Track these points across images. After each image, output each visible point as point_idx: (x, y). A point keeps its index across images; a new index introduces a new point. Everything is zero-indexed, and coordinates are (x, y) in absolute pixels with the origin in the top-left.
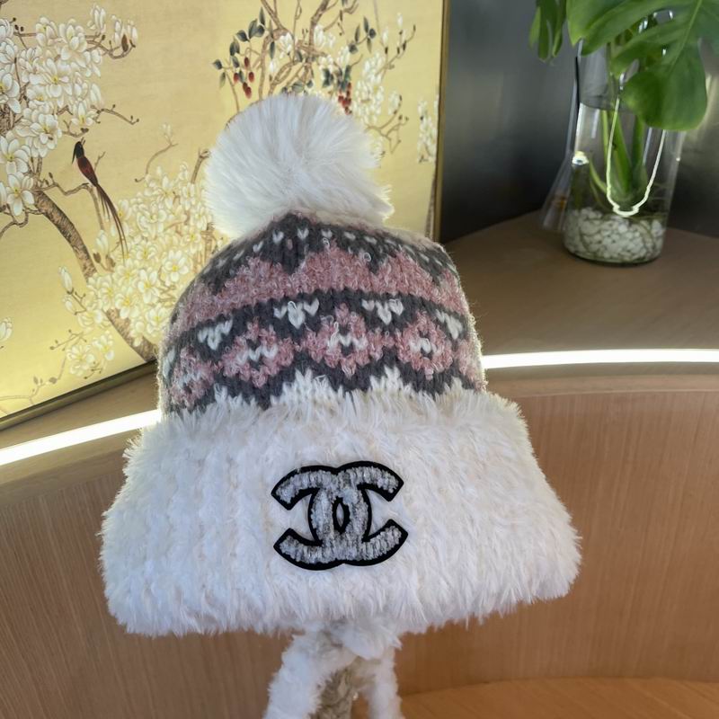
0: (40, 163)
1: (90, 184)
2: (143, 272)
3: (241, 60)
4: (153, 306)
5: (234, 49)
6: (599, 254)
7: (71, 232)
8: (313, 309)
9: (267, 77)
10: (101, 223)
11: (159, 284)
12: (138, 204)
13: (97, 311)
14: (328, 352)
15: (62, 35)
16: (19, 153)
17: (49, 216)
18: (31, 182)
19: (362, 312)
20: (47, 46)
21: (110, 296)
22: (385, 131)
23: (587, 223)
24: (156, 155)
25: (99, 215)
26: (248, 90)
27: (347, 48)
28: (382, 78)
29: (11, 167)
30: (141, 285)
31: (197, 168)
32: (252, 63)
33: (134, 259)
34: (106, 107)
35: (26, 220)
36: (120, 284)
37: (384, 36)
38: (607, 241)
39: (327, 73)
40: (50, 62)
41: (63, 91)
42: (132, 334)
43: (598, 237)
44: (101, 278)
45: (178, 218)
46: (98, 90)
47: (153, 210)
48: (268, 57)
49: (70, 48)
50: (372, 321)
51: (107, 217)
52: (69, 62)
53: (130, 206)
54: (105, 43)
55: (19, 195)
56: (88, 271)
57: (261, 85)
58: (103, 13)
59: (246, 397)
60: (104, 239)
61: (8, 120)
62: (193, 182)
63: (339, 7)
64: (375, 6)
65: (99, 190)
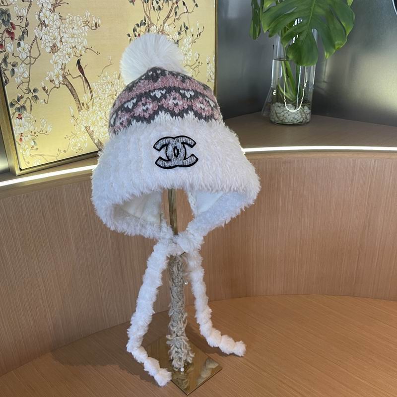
0: (65, 66)
1: (82, 76)
2: (99, 112)
3: (137, 34)
4: (103, 127)
5: (134, 30)
6: (284, 121)
7: (74, 93)
8: (164, 92)
10: (85, 90)
11: (105, 118)
12: (99, 85)
13: (82, 126)
14: (169, 105)
15: (75, 20)
16: (59, 61)
17: (67, 86)
18: (62, 72)
19: (181, 94)
20: (70, 24)
21: (87, 121)
22: (193, 67)
23: (278, 108)
24: (106, 67)
27: (177, 33)
28: (191, 45)
29: (56, 67)
30: (98, 118)
32: (141, 36)
33: (96, 106)
34: (89, 47)
35: (59, 87)
36: (91, 115)
37: (191, 30)
38: (286, 115)
40: (71, 29)
41: (74, 40)
42: (94, 137)
43: (283, 113)
44: (84, 112)
45: (113, 92)
46: (86, 41)
47: (104, 88)
48: (147, 34)
49: (77, 25)
50: (184, 96)
51: (87, 89)
52: (77, 30)
53: (96, 86)
54: (89, 24)
55: (58, 77)
56: (80, 109)
58: (89, 14)
59: (142, 122)
60: (86, 97)
61: (56, 49)
62: (119, 79)
63: (174, 17)
64: (188, 18)
65: (85, 78)
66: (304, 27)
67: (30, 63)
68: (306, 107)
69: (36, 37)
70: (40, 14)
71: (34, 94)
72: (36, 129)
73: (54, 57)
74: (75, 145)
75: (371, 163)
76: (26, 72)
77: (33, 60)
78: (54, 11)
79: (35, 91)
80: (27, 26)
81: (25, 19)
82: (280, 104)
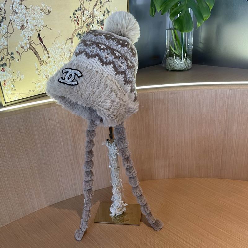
0: (30, 37)
1: (41, 43)
2: (54, 66)
3: (76, 17)
5: (74, 14)
6: (174, 68)
7: (37, 55)
9: (83, 21)
10: (44, 53)
12: (53, 49)
13: (43, 75)
15: (35, 9)
16: (26, 35)
17: (32, 50)
18: (28, 42)
20: (32, 11)
21: (46, 72)
24: (57, 38)
25: (44, 51)
26: (78, 24)
27: (102, 15)
29: (24, 38)
30: (54, 70)
31: (66, 42)
32: (79, 17)
33: (52, 63)
34: (45, 26)
35: (27, 51)
36: (49, 68)
37: (112, 13)
38: (176, 65)
39: (98, 21)
40: (33, 15)
41: (35, 21)
43: (173, 64)
44: (44, 66)
45: (62, 54)
46: (43, 22)
47: (56, 51)
48: (82, 16)
49: (37, 12)
51: (45, 51)
52: (37, 15)
53: (51, 50)
54: (45, 11)
56: (41, 65)
57: (81, 23)
58: (44, 4)
60: (45, 57)
61: (24, 27)
62: (65, 45)
63: (100, 5)
64: (109, 5)
65: (44, 45)
66: (183, 7)
67: (8, 37)
68: (188, 59)
69: (11, 21)
70: (13, 6)
71: (11, 56)
72: (14, 77)
73: (23, 32)
74: (40, 87)
75: (227, 92)
76: (6, 42)
77: (9, 35)
78: (21, 4)
79: (12, 54)
80: (5, 14)
81: (3, 10)
82: (171, 58)
